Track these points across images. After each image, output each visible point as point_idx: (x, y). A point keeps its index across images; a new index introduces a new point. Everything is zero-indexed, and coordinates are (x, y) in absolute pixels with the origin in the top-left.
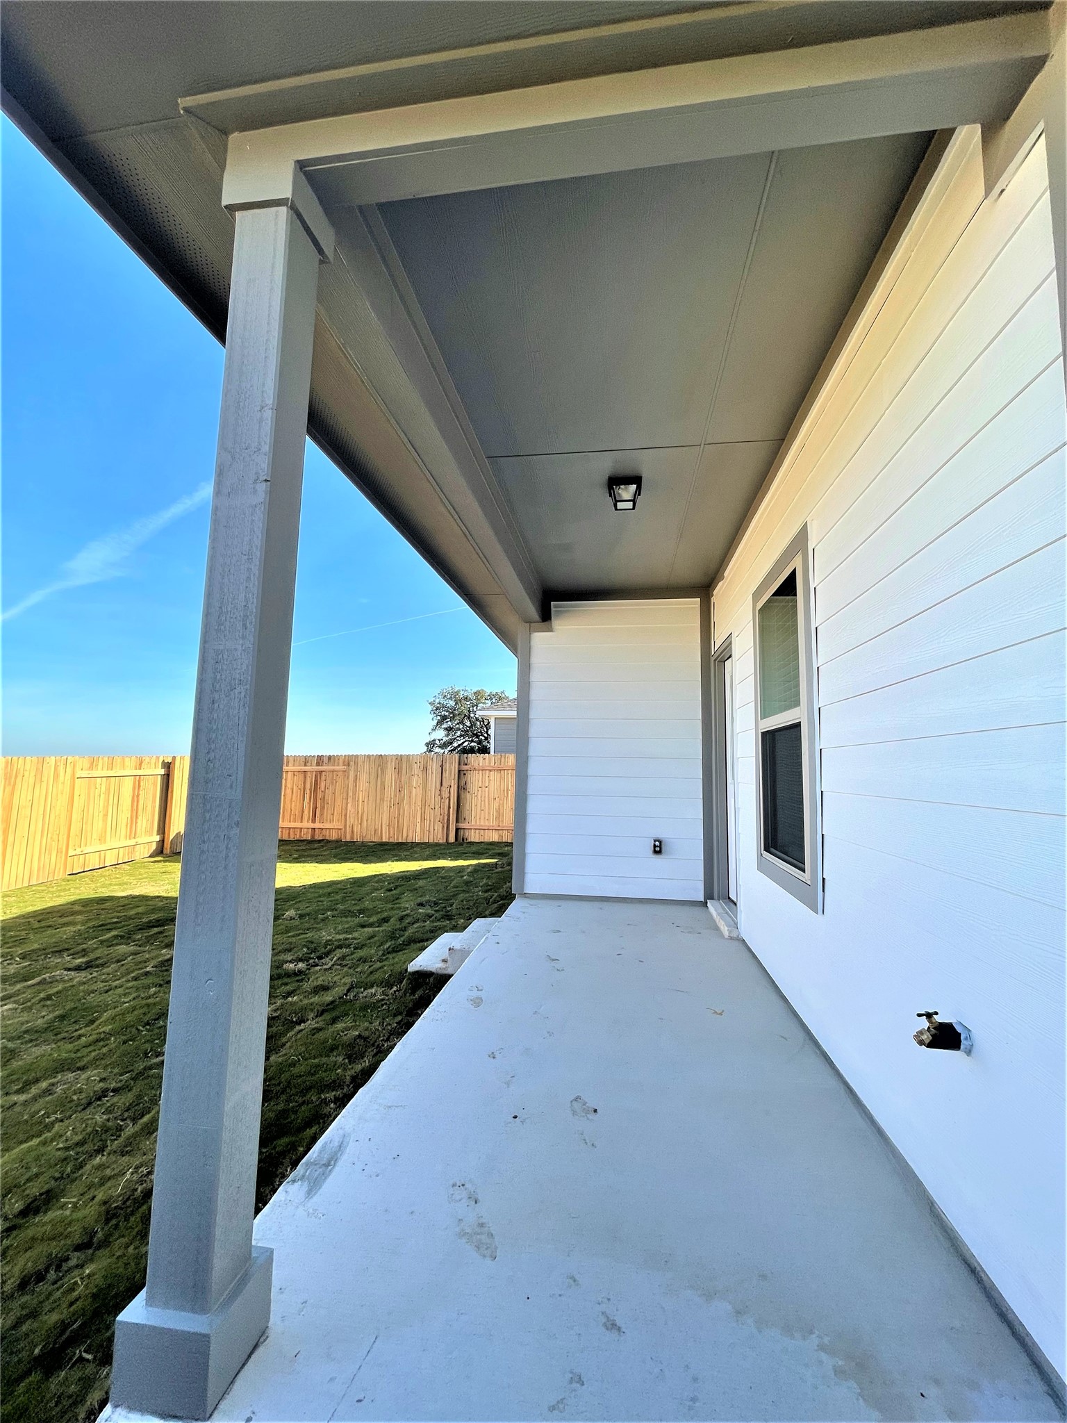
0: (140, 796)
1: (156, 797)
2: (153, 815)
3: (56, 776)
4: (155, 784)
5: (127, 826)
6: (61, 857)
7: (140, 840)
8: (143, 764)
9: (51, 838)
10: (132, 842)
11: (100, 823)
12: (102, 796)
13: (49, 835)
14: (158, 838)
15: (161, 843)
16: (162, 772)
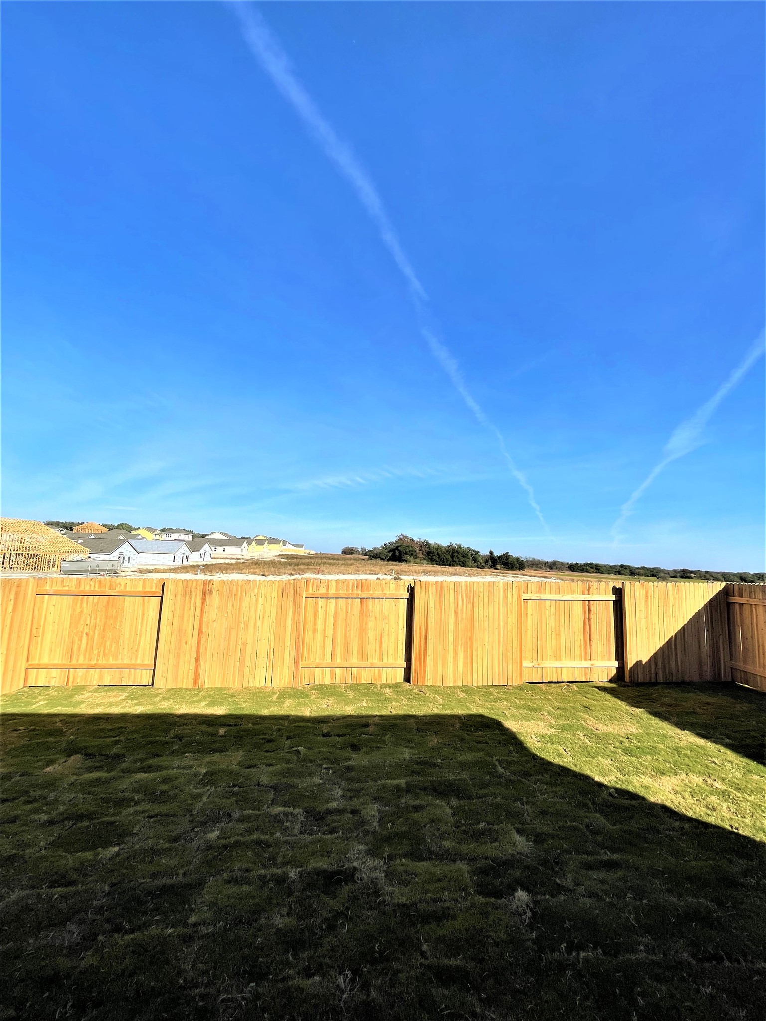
0: (592, 621)
1: (610, 622)
2: (609, 640)
3: (505, 598)
4: (607, 608)
5: (581, 647)
6: (516, 667)
7: (598, 663)
8: (591, 590)
9: (506, 649)
10: (588, 663)
11: (554, 641)
12: (552, 617)
13: (504, 646)
14: (616, 664)
15: (621, 669)
16: (614, 598)
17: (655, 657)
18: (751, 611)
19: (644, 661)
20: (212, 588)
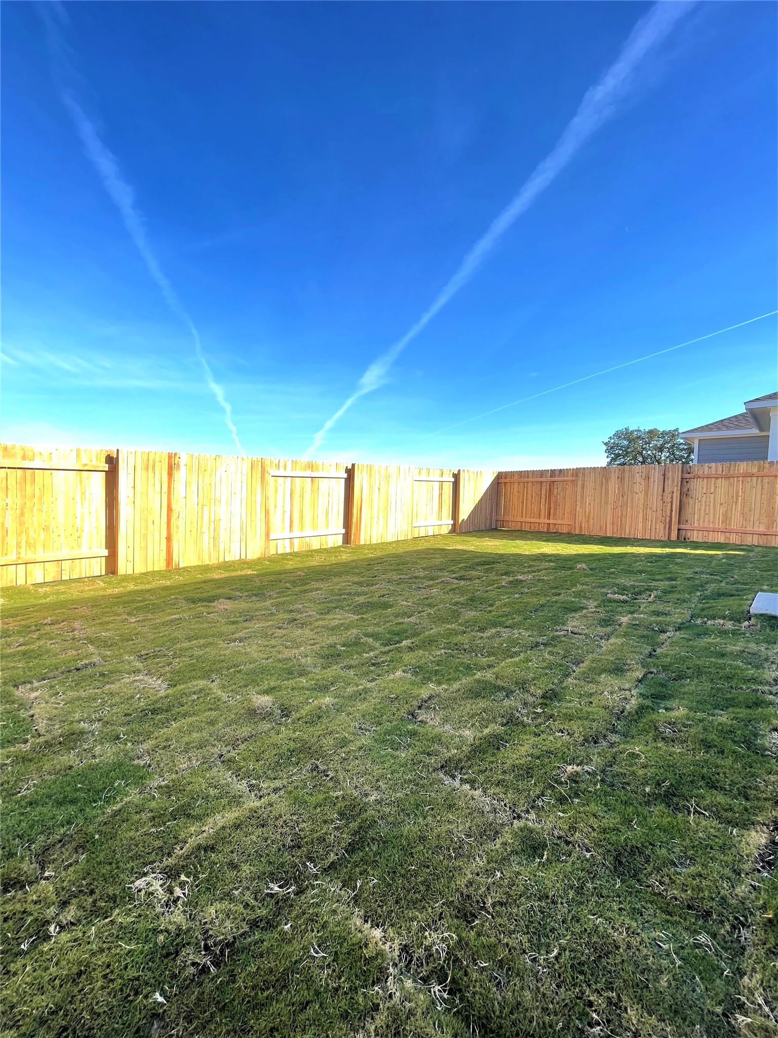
0: (443, 494)
1: (450, 496)
2: (450, 507)
4: (450, 487)
5: (437, 512)
7: (444, 522)
8: (444, 474)
9: (405, 515)
12: (425, 492)
13: (404, 513)
14: (452, 522)
15: (454, 525)
16: (453, 480)
17: (469, 516)
18: (511, 486)
19: (466, 519)
20: (178, 462)
